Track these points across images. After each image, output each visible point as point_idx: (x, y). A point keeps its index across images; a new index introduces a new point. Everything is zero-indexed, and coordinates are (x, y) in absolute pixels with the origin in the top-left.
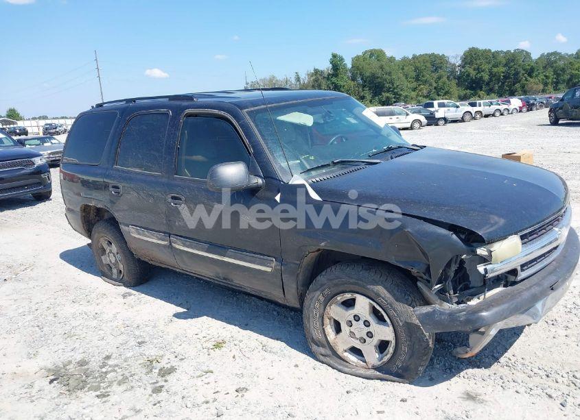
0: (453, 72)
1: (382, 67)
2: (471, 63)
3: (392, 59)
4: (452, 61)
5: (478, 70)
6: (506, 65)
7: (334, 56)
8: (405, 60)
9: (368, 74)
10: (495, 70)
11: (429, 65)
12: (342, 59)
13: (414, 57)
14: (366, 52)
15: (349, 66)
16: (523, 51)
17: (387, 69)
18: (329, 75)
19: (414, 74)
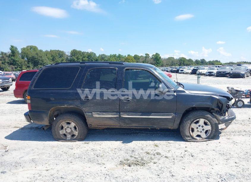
0: (67, 58)
1: (37, 54)
2: (74, 55)
3: (41, 51)
4: (67, 54)
5: (78, 58)
6: (88, 57)
7: (12, 47)
8: (47, 51)
9: (30, 56)
10: (84, 59)
11: (57, 55)
12: (16, 48)
13: (51, 51)
14: (28, 47)
15: (20, 52)
16: (93, 53)
17: (40, 55)
18: (10, 55)
19: (52, 58)
